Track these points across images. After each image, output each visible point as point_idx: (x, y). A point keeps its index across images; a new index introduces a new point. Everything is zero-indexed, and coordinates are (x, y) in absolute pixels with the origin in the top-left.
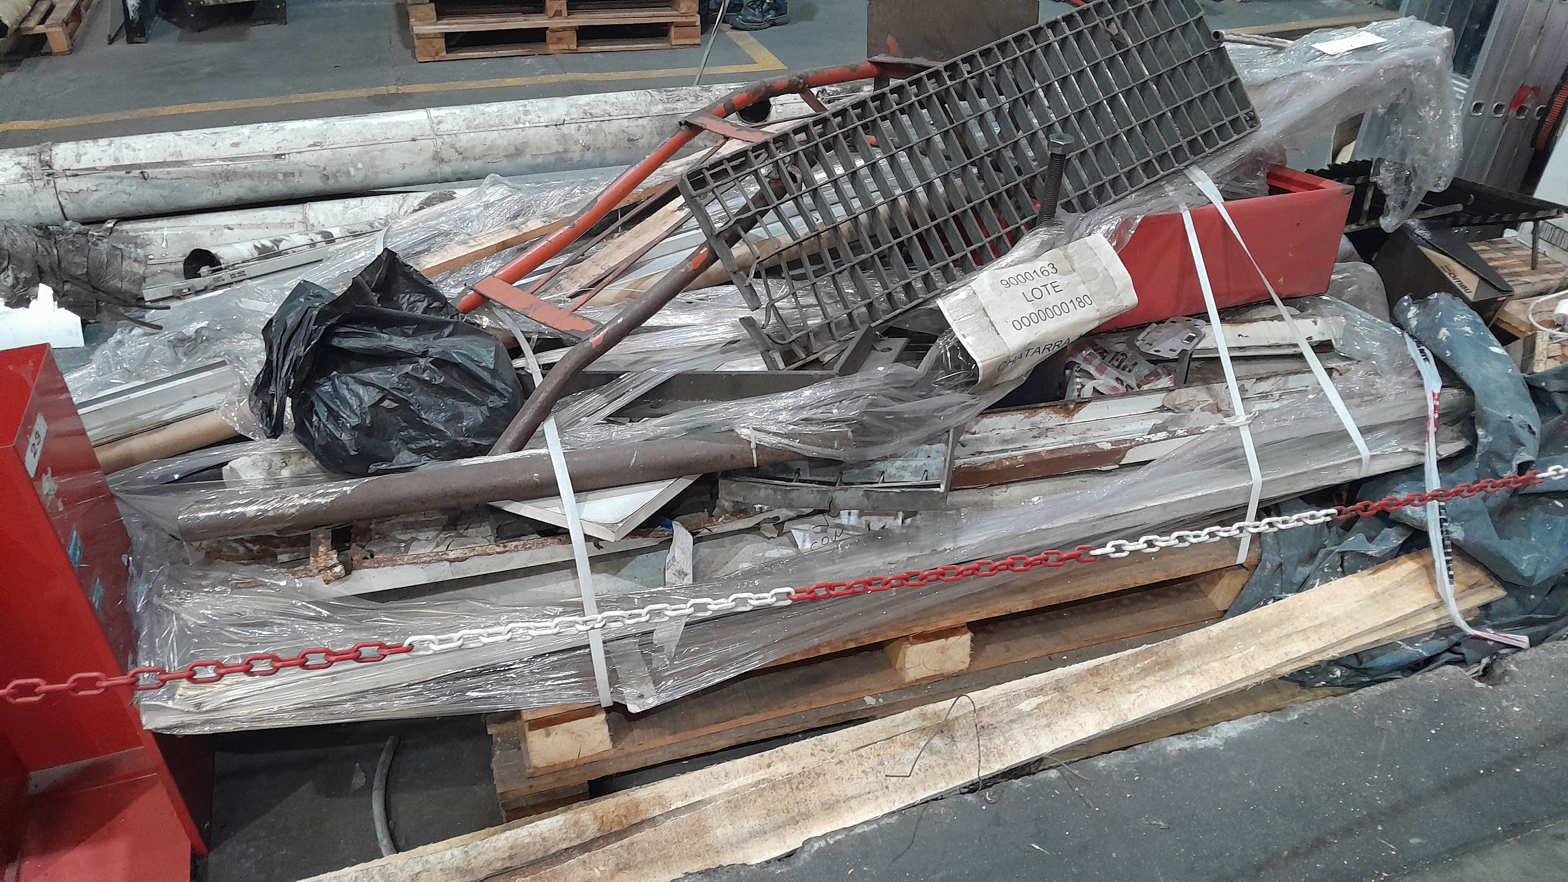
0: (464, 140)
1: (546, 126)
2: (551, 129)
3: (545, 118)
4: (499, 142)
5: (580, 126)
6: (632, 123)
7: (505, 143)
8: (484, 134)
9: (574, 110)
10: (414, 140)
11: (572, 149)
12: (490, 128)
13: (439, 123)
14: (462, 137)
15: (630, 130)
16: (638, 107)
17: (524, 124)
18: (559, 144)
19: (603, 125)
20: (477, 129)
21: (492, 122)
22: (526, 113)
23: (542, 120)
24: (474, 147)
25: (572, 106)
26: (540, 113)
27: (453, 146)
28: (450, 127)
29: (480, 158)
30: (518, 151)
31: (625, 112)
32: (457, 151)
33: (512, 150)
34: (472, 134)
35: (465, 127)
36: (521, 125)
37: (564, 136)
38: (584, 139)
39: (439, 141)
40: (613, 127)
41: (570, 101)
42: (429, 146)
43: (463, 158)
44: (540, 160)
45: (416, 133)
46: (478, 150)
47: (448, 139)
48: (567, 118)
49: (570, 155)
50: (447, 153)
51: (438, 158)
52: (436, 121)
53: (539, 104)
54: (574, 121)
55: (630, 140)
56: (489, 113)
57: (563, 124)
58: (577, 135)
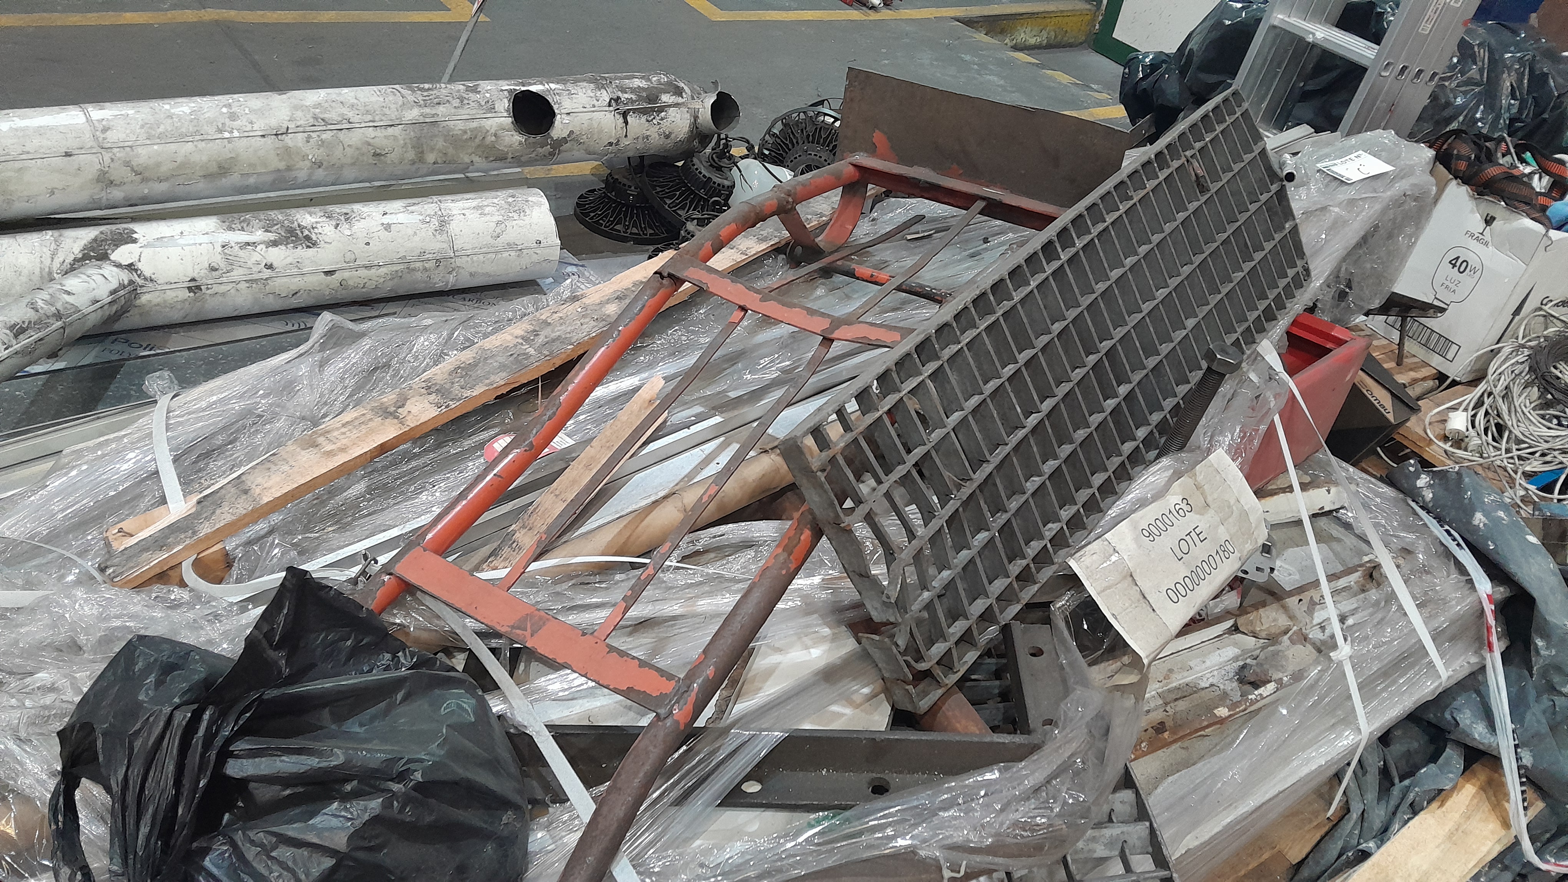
0: (144, 155)
1: (263, 136)
2: (270, 140)
3: (260, 126)
4: (196, 158)
5: (309, 137)
6: (379, 133)
7: (205, 158)
8: (173, 147)
9: (299, 114)
10: (68, 155)
11: (297, 166)
12: (182, 138)
13: (105, 130)
14: (140, 150)
15: (377, 142)
16: (387, 111)
17: (231, 132)
18: (280, 160)
19: (341, 135)
20: (164, 140)
21: (184, 130)
22: (233, 117)
23: (256, 127)
24: (158, 165)
25: (296, 108)
26: (253, 117)
27: (127, 164)
28: (122, 136)
29: (167, 179)
30: (223, 169)
31: (369, 117)
32: (133, 170)
33: (214, 168)
34: (156, 147)
35: (145, 136)
36: (227, 135)
37: (287, 149)
38: (313, 153)
39: (107, 157)
40: (354, 138)
41: (293, 100)
42: (91, 164)
43: (143, 180)
44: (252, 180)
45: (70, 144)
46: (164, 169)
47: (120, 154)
48: (292, 126)
49: (294, 174)
50: (119, 173)
51: (104, 179)
52: (100, 127)
53: (249, 103)
54: (301, 129)
55: (376, 155)
56: (178, 116)
57: (286, 133)
58: (306, 149)
